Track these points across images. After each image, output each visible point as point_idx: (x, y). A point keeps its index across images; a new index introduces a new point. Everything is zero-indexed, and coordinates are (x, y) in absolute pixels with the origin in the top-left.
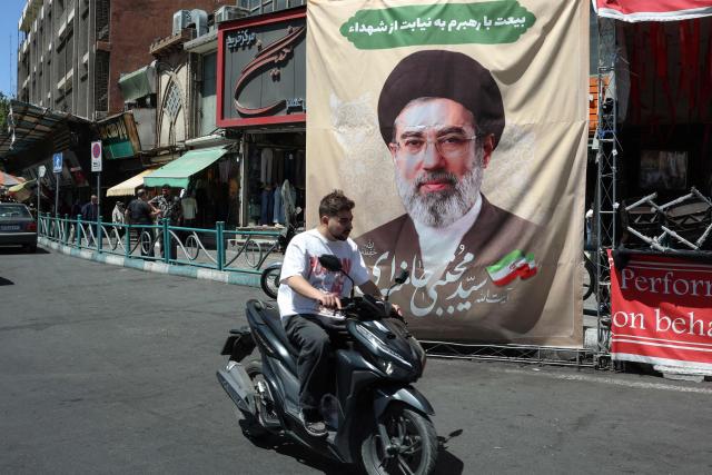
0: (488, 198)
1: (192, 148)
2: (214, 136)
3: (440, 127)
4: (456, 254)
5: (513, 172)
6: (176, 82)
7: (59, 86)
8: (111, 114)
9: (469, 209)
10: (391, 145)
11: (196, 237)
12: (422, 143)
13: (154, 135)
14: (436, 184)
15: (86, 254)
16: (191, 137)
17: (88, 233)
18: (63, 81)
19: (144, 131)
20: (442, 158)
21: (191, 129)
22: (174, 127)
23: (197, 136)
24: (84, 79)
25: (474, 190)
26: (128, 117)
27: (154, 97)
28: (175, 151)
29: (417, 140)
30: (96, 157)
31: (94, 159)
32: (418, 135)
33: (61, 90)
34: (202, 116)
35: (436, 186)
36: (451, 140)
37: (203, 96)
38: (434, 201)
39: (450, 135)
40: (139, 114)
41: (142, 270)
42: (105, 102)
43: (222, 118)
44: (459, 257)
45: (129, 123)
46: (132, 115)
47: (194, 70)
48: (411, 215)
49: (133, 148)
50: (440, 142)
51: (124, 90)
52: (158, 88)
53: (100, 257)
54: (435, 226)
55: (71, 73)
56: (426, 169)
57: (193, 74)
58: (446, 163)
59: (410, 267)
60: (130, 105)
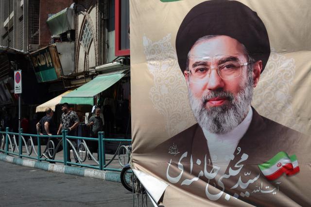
0: (257, 110)
1: (101, 72)
2: (115, 63)
3: (220, 58)
4: (235, 154)
5: (277, 90)
6: (89, 21)
7: (5, 24)
8: (41, 46)
9: (243, 119)
10: (185, 72)
11: (85, 144)
12: (207, 70)
13: (73, 63)
14: (217, 100)
15: (9, 159)
16: (100, 64)
17: (13, 142)
18: (7, 21)
19: (65, 60)
20: (222, 81)
21: (100, 58)
22: (88, 56)
23: (105, 63)
24: (21, 19)
25: (246, 105)
26: (52, 49)
27: (73, 32)
28: (88, 76)
29: (204, 68)
30: (18, 82)
31: (16, 84)
32: (205, 64)
33: (6, 28)
34: (108, 47)
35: (217, 102)
36: (228, 67)
37: (109, 31)
38: (216, 113)
39: (228, 63)
40: (61, 46)
41: (47, 170)
42: (36, 37)
43: (120, 49)
44: (237, 156)
45: (54, 54)
46: (55, 47)
47: (101, 11)
48: (200, 124)
49: (57, 73)
50: (221, 68)
51: (50, 27)
52: (76, 25)
53: (18, 161)
54: (217, 133)
55: (12, 15)
56: (210, 89)
57: (101, 14)
58: (225, 84)
59: (203, 164)
60: (55, 40)
